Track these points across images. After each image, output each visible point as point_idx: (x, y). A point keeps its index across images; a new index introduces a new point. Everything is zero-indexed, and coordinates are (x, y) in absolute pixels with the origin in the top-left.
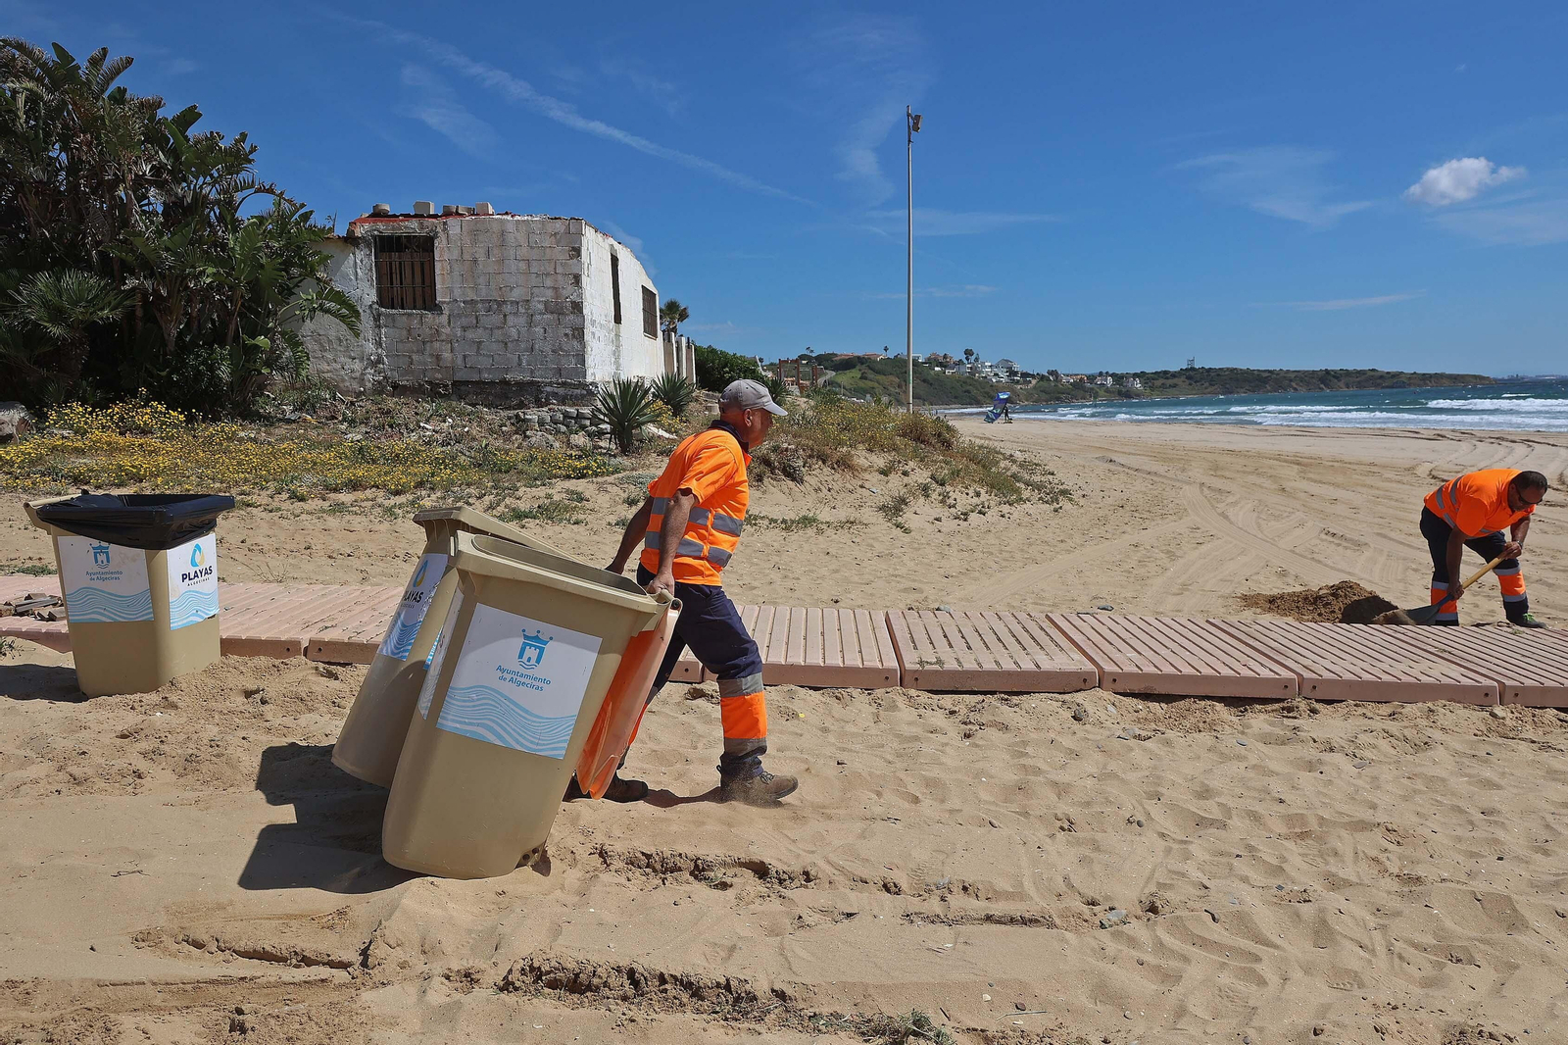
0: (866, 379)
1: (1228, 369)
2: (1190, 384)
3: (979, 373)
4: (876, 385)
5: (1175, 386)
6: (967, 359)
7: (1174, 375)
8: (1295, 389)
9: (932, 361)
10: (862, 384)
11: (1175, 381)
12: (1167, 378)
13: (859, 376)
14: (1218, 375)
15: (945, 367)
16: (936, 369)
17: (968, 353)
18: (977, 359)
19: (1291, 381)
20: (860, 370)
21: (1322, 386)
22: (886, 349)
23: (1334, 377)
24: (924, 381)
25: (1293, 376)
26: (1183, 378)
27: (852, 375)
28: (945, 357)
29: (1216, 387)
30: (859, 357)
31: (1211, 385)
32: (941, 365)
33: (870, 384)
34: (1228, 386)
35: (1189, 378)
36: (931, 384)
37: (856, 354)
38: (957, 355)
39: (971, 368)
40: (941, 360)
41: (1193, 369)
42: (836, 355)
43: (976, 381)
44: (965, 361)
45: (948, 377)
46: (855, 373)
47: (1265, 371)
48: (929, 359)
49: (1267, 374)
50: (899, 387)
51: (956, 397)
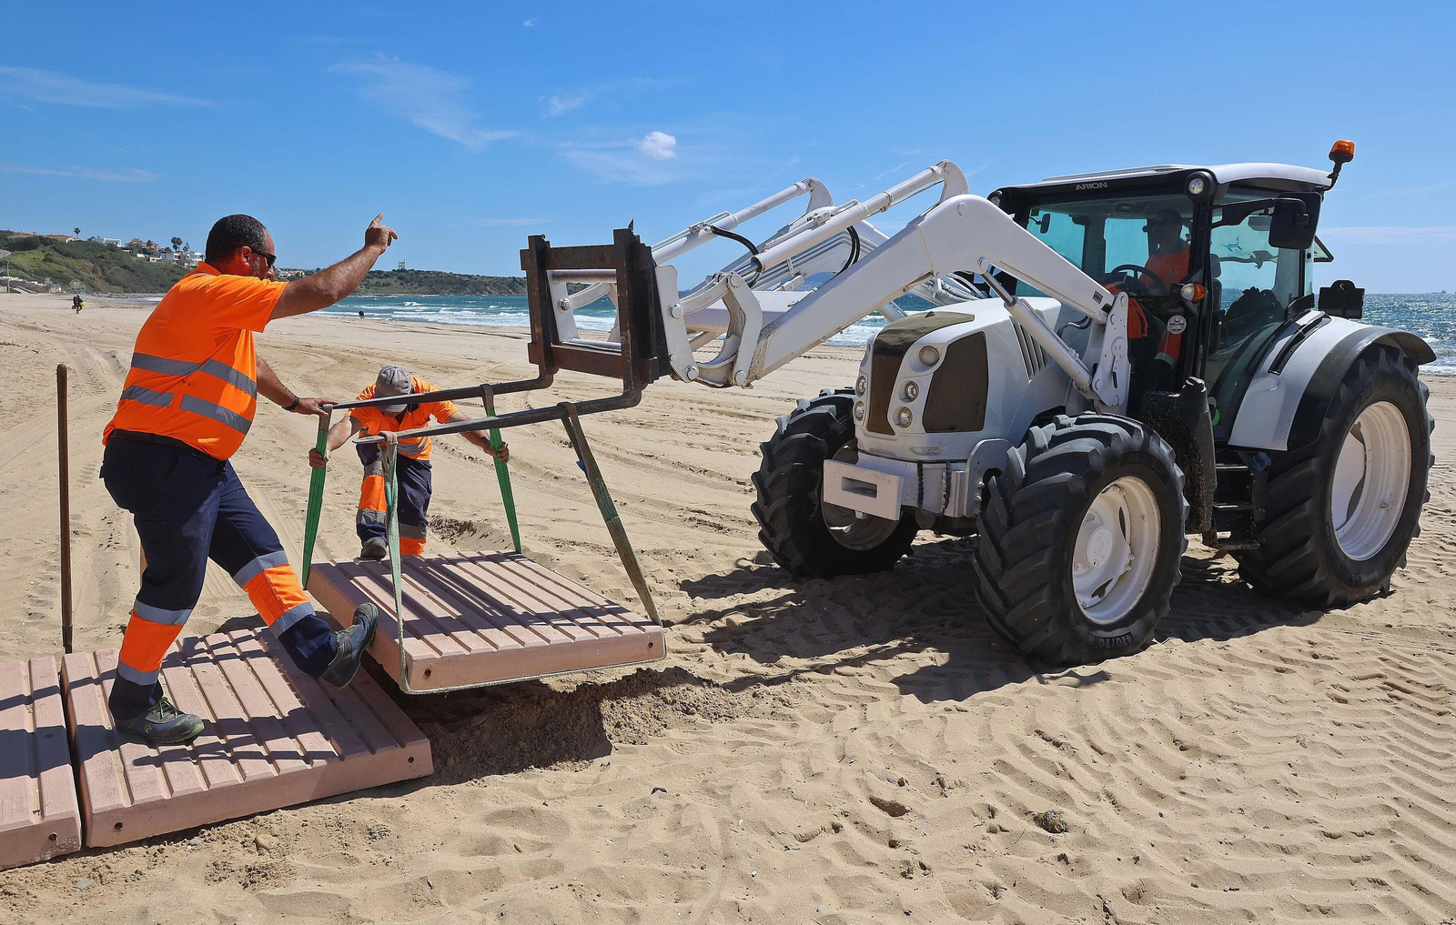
0: (51, 261)
1: (434, 272)
2: (402, 284)
3: (189, 262)
4: (64, 268)
5: (388, 285)
6: (175, 247)
7: (387, 275)
8: (490, 292)
9: (134, 247)
10: (45, 266)
11: (388, 280)
12: (381, 278)
13: (43, 258)
14: (426, 277)
15: (150, 254)
16: (139, 255)
17: (176, 242)
18: (185, 249)
19: (486, 285)
20: (43, 252)
21: (510, 290)
22: (77, 231)
23: (520, 283)
24: (125, 267)
25: (487, 281)
26: (395, 278)
27: (32, 256)
28: (149, 243)
29: (424, 287)
30: (41, 238)
31: (420, 285)
32: (144, 251)
33: (56, 267)
34: (434, 287)
35: (400, 278)
36: (133, 271)
37: (39, 234)
38: (163, 242)
39: (179, 257)
40: (144, 246)
41: (403, 270)
42: (11, 233)
43: (184, 270)
44: (173, 250)
45: (152, 264)
46: (38, 254)
47: (465, 276)
48: (130, 244)
49: (466, 279)
50: (93, 271)
51: (162, 286)
